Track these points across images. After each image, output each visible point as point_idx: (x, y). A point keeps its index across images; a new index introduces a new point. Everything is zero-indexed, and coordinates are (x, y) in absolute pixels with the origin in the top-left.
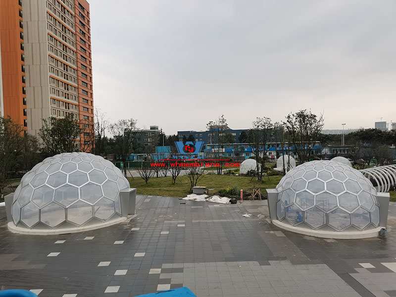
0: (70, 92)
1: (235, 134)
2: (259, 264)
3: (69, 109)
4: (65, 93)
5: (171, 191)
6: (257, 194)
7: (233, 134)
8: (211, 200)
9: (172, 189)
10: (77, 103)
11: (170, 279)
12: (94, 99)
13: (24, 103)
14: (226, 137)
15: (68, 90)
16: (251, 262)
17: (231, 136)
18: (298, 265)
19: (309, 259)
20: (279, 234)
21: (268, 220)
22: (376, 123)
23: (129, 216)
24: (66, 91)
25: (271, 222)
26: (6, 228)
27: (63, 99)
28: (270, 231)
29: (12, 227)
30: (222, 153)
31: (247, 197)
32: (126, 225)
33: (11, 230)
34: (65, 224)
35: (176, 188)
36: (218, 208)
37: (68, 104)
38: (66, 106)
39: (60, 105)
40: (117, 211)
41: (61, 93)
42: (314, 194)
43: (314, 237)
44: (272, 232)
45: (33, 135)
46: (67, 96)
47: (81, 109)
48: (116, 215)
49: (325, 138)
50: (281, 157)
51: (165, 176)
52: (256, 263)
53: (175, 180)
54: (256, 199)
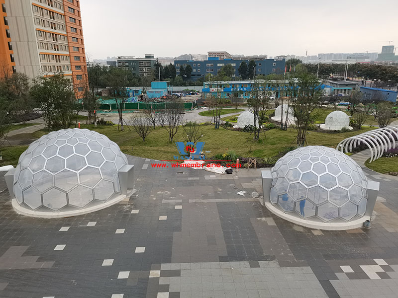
0: (56, 21)
1: (235, 65)
2: (249, 266)
3: (57, 41)
4: (51, 23)
5: (168, 152)
6: (253, 163)
7: (233, 65)
8: (208, 169)
9: (169, 149)
10: (66, 33)
11: (169, 285)
12: (83, 28)
13: (8, 35)
14: (225, 68)
15: (54, 19)
16: (242, 263)
17: (230, 67)
18: (285, 268)
19: (295, 260)
20: (271, 222)
21: (261, 200)
22: (383, 47)
23: (129, 192)
24: (52, 20)
25: (264, 204)
26: (10, 207)
27: (50, 29)
28: (262, 217)
29: (16, 206)
30: (221, 92)
31: (243, 164)
32: (126, 205)
33: (15, 210)
34: (68, 207)
35: (174, 149)
36: (214, 180)
37: (56, 34)
38: (53, 38)
39: (47, 37)
40: (117, 190)
41: (46, 23)
42: (307, 187)
43: (303, 227)
44: (264, 219)
45: (22, 73)
46: (53, 26)
47: (70, 39)
48: (116, 194)
49: (327, 69)
50: (280, 107)
51: (162, 126)
52: (247, 263)
53: (172, 138)
54: (251, 168)
